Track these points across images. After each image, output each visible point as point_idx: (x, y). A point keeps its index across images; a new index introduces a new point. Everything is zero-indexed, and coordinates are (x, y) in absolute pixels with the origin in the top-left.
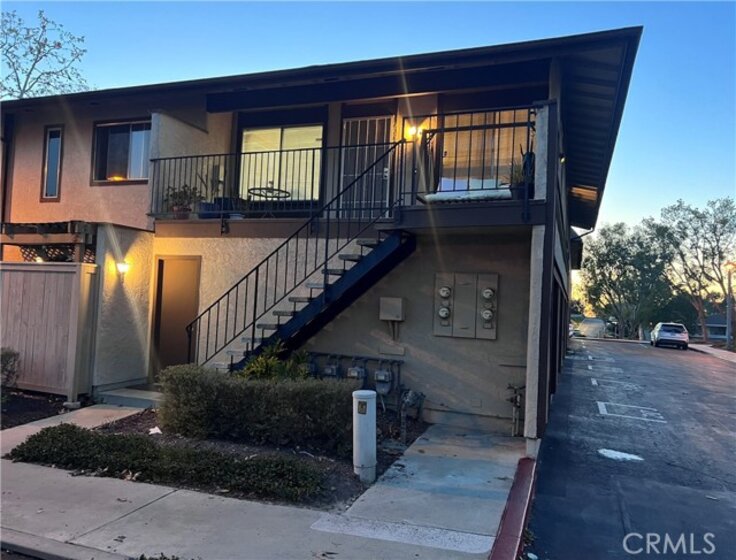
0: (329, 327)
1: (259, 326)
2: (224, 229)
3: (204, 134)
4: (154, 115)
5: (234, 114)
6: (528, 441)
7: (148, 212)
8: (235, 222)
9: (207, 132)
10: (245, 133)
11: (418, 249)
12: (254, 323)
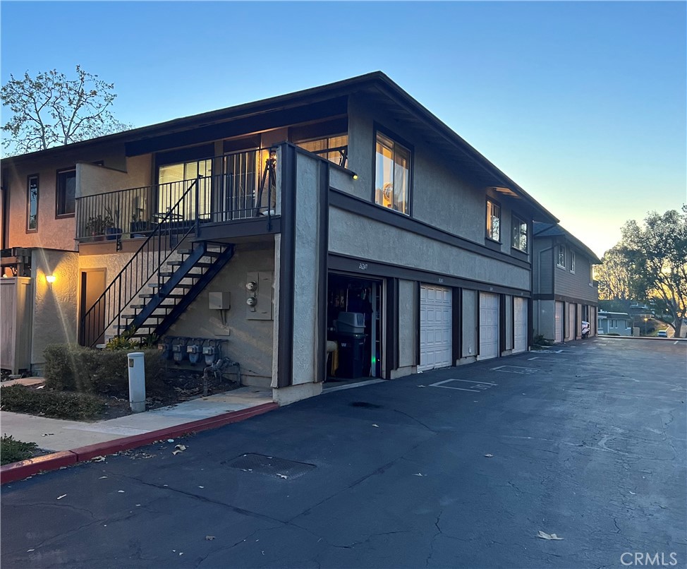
0: (183, 317)
1: (123, 317)
2: (119, 247)
3: (124, 174)
4: (77, 165)
5: (153, 155)
6: (274, 390)
7: (75, 238)
8: (125, 241)
9: (127, 173)
10: (161, 169)
11: (236, 255)
12: (119, 315)
